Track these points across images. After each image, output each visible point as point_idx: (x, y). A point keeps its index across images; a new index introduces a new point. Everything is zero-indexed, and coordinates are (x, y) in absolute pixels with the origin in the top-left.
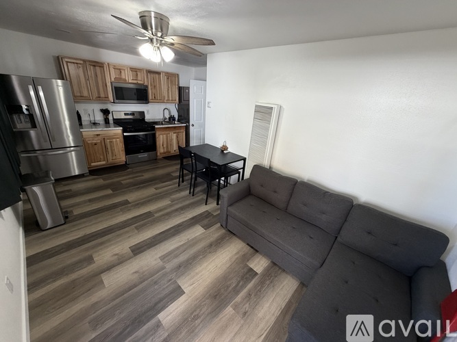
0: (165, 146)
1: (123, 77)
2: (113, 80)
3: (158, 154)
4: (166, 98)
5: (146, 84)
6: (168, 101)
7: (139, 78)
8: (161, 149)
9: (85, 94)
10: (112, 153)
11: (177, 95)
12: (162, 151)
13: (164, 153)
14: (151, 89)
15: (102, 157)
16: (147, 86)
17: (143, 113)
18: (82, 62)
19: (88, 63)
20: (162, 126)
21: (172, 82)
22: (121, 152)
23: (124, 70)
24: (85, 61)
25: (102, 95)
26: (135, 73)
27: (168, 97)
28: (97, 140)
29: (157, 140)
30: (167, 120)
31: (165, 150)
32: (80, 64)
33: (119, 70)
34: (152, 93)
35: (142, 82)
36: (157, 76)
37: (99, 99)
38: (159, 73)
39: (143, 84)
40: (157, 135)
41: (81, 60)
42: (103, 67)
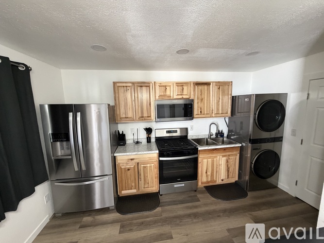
0: (209, 173)
1: (168, 93)
2: (157, 97)
3: (200, 184)
4: (215, 112)
5: (192, 98)
6: (218, 115)
7: (185, 92)
8: (203, 178)
9: (130, 115)
10: (145, 180)
11: (230, 107)
12: (205, 179)
13: (208, 182)
14: (197, 103)
15: (133, 184)
16: (193, 100)
17: (187, 129)
18: (130, 85)
19: (136, 85)
20: (206, 148)
21: (223, 92)
22: (154, 180)
23: (170, 86)
24: (133, 83)
25: (145, 115)
26: (180, 88)
27: (218, 109)
28: (131, 165)
29: (200, 165)
30: (214, 136)
31: (209, 179)
32: (129, 86)
33: (164, 87)
34: (198, 107)
35: (187, 97)
36: (206, 87)
37: (142, 118)
38: (208, 84)
39: (188, 99)
40: (200, 160)
41: (130, 82)
42: (149, 86)
